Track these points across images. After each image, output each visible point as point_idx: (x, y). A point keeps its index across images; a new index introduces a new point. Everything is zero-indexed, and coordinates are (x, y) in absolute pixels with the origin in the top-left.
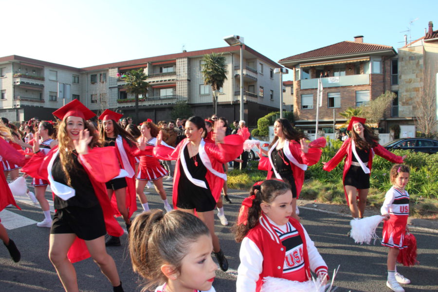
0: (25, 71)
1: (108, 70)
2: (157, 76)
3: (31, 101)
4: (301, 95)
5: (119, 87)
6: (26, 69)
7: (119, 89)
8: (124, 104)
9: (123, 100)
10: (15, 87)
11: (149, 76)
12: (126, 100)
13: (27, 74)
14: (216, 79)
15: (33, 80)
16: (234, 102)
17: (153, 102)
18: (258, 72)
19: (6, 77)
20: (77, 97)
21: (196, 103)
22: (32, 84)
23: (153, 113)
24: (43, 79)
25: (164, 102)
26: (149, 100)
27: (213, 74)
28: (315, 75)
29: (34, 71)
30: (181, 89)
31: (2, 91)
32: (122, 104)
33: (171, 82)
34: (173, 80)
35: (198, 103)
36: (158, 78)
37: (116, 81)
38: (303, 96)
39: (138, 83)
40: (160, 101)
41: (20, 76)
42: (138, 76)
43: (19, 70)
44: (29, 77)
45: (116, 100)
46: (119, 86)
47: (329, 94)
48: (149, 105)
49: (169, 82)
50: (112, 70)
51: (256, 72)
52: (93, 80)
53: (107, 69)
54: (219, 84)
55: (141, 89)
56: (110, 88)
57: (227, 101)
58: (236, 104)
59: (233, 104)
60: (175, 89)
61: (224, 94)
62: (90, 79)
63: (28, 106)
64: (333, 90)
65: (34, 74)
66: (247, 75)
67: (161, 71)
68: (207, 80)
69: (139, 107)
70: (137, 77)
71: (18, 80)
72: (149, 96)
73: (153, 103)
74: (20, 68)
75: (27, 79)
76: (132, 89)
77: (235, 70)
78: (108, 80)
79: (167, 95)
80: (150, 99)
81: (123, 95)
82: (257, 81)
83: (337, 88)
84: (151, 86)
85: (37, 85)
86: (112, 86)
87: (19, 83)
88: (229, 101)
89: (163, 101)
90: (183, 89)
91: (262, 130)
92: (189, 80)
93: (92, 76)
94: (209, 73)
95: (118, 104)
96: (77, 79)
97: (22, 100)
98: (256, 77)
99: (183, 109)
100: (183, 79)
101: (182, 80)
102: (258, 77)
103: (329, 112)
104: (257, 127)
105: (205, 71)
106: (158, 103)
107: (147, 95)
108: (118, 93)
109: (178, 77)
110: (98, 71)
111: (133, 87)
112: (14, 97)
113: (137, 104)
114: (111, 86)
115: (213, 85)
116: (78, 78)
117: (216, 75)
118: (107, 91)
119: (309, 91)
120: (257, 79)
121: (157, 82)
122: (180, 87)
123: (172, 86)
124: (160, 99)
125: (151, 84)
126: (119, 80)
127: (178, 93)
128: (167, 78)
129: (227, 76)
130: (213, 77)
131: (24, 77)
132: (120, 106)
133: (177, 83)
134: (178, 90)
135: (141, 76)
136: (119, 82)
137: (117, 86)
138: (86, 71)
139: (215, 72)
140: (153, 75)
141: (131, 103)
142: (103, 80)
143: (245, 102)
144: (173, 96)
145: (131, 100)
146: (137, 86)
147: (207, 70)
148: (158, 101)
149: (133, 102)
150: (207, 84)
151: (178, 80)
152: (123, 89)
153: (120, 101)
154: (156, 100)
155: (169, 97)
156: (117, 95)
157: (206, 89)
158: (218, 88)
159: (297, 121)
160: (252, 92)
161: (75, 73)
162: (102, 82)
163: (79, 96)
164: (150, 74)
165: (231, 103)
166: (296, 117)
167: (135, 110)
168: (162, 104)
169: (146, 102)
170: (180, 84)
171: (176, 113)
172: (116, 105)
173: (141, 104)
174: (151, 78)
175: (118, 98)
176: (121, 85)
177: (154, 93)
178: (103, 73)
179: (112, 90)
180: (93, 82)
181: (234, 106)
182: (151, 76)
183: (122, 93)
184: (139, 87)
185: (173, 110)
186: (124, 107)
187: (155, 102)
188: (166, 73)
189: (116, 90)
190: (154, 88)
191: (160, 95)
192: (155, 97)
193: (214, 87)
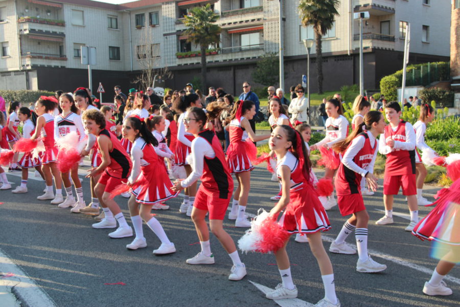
0: (36, 12)
1: (160, 7)
2: (235, 13)
3: (46, 58)
5: (179, 34)
6: (37, 9)
7: (178, 36)
8: (186, 59)
9: (184, 54)
10: (21, 37)
11: (224, 15)
12: (189, 53)
13: (38, 17)
14: (320, 18)
15: (48, 26)
16: (353, 50)
17: (230, 55)
19: (7, 22)
20: (116, 50)
21: (294, 55)
22: (48, 32)
23: (230, 73)
24: (62, 24)
25: (246, 56)
26: (224, 52)
27: (314, 9)
29: (49, 11)
30: (270, 34)
31: (2, 43)
32: (183, 60)
33: (256, 22)
34: (259, 20)
35: (297, 54)
36: (237, 17)
37: (173, 23)
39: (203, 28)
40: (240, 54)
41: (29, 21)
42: (203, 17)
43: (27, 11)
44: (42, 22)
45: (174, 54)
46: (178, 31)
48: (225, 61)
49: (252, 23)
50: (167, 6)
52: (139, 25)
53: (159, 4)
54: (325, 24)
55: (208, 37)
56: (165, 35)
57: (342, 50)
58: (355, 55)
59: (351, 55)
60: (263, 33)
61: (337, 39)
62: (134, 21)
63: (42, 67)
65: (49, 16)
66: (374, 5)
67: (242, 5)
68: (306, 19)
69: (208, 65)
71: (26, 27)
72: (224, 46)
73: (228, 57)
74: (27, 8)
75: (38, 25)
76: (196, 36)
78: (161, 22)
79: (251, 44)
80: (225, 50)
81: (184, 46)
82: (394, 13)
84: (226, 30)
85: (55, 33)
86: (170, 32)
87: (27, 32)
88: (345, 49)
89: (245, 53)
90: (274, 34)
92: (284, 20)
93: (137, 16)
94: (309, 8)
95: (177, 60)
96: (114, 21)
97: (33, 57)
98: (392, 7)
99: (271, 66)
100: (273, 17)
101: (272, 20)
102: (397, 6)
104: (380, 91)
105: (304, 4)
106: (237, 57)
107: (221, 45)
108: (178, 43)
109: (266, 14)
110: (147, 9)
111: (197, 33)
112: (21, 53)
113: (204, 60)
114: (166, 33)
115: (316, 27)
116: (116, 19)
117: (319, 10)
118: (161, 40)
120: (393, 10)
121: (235, 23)
122: (270, 30)
123: (259, 30)
124: (241, 50)
125: (227, 26)
126: (178, 23)
127: (266, 38)
128: (250, 17)
129: (338, 10)
130: (314, 14)
131: (34, 22)
132: (180, 63)
133: (264, 24)
134: (267, 35)
135: (209, 16)
136: (178, 26)
137: (175, 31)
138: (128, 9)
139: (318, 6)
140: (229, 12)
141: (197, 58)
142: (154, 22)
143: (370, 50)
144: (259, 44)
145: (195, 53)
146: (202, 32)
147: (306, 3)
148: (237, 54)
149: (200, 56)
150: (306, 25)
151: (266, 20)
152: (185, 37)
153: (181, 56)
154: (235, 52)
155: (253, 46)
156: (176, 46)
157: (309, 33)
158: (324, 31)
159: (455, 78)
160: (385, 33)
161: (112, 13)
162: (152, 25)
163: (118, 48)
164: (223, 12)
165: (349, 53)
166: (454, 71)
167: (202, 70)
168: (242, 59)
169: (220, 56)
170: (270, 26)
171: (261, 72)
172: (175, 62)
173: (211, 60)
174: (225, 17)
175: (178, 50)
176: (180, 31)
177: (231, 41)
178: (153, 11)
179: (168, 39)
180: (139, 26)
181: (353, 57)
182: (226, 15)
183: (183, 42)
184: (206, 34)
185: (256, 68)
186: (187, 64)
187: (232, 56)
188: (249, 9)
189: (173, 39)
190: (231, 34)
191: (240, 45)
192: (233, 47)
193: (318, 30)
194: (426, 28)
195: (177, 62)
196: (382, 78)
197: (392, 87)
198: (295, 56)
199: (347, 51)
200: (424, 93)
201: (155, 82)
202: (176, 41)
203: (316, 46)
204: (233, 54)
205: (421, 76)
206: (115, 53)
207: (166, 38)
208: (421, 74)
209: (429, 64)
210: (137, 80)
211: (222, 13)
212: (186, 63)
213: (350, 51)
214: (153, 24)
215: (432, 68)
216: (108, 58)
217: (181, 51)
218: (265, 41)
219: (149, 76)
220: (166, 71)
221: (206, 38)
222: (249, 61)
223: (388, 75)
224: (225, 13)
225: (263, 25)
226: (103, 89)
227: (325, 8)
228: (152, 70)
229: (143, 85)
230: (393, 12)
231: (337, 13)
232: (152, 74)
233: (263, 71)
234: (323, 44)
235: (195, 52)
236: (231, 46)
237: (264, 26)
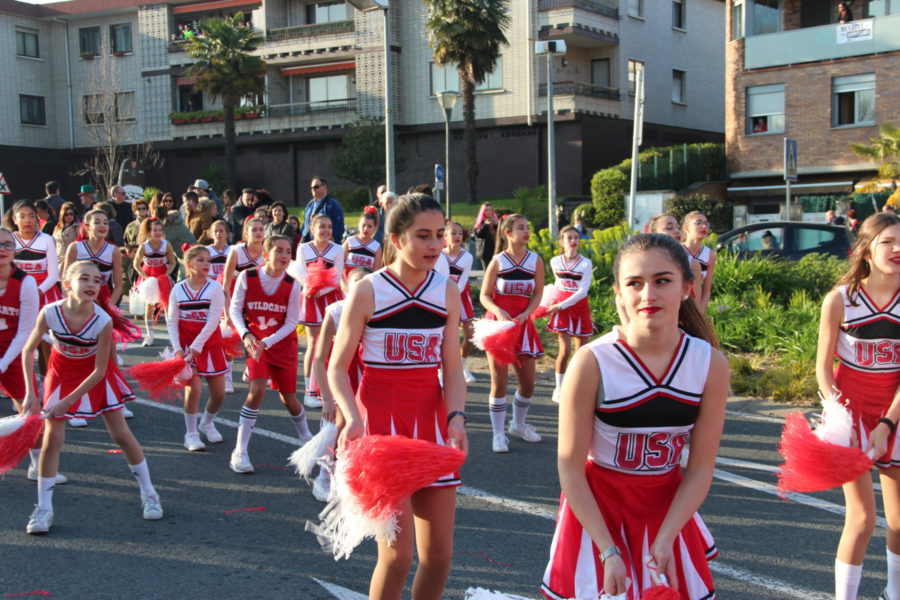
1: (135, 14)
2: (296, 34)
4: (747, 89)
5: (176, 72)
7: (174, 78)
8: (192, 127)
9: (187, 115)
11: (272, 37)
12: (198, 115)
14: (470, 48)
16: (538, 117)
17: (286, 120)
18: (621, 13)
20: (35, 104)
21: (419, 122)
23: (287, 158)
25: (319, 122)
26: (273, 114)
27: (459, 30)
28: (797, 17)
30: (370, 79)
32: (186, 128)
33: (340, 54)
34: (345, 48)
35: (424, 122)
36: (300, 41)
37: (164, 51)
38: (752, 91)
39: (229, 61)
40: (307, 118)
42: (229, 39)
45: (166, 114)
46: (174, 67)
47: (838, 82)
48: (275, 132)
49: (332, 55)
50: (150, 12)
51: (614, 15)
52: (89, 51)
53: (133, 8)
54: (481, 61)
55: (239, 82)
56: (145, 74)
57: (517, 114)
58: (540, 125)
59: (535, 125)
60: (355, 76)
61: (506, 92)
62: (76, 42)
64: (850, 67)
66: (578, 27)
67: (310, 16)
68: (443, 50)
69: (239, 140)
70: (226, 42)
72: (272, 101)
73: (284, 124)
76: (214, 80)
77: (540, 11)
78: (136, 47)
79: (330, 99)
80: (277, 110)
81: (188, 100)
82: (618, 43)
83: (863, 59)
84: (278, 68)
86: (152, 69)
88: (523, 114)
89: (316, 117)
90: (377, 78)
91: (604, 209)
92: (395, 50)
93: (82, 31)
94: (447, 28)
95: (173, 128)
96: (30, 42)
98: (613, 31)
99: (372, 144)
100: (374, 44)
101: (372, 50)
102: (623, 30)
103: (837, 140)
104: (590, 200)
105: (436, 22)
106: (300, 125)
107: (266, 100)
108: (173, 92)
109: (361, 38)
110: (105, 17)
111: (215, 73)
113: (230, 129)
114: (148, 69)
115: (462, 66)
116: (36, 37)
117: (469, 33)
118: (137, 84)
119: (772, 75)
120: (616, 37)
121: (296, 54)
122: (369, 70)
123: (344, 68)
124: (309, 111)
125: (279, 60)
126: (175, 48)
127: (361, 87)
128: (327, 42)
129: (507, 34)
130: (459, 39)
132: (179, 134)
133: (357, 57)
134: (363, 80)
135: (240, 37)
136: (173, 56)
137: (167, 67)
138: (65, 17)
139: (467, 25)
140: (283, 31)
141: (215, 125)
142: (122, 47)
143: (571, 117)
144: (348, 100)
145: (212, 115)
146: (226, 70)
147: (443, 18)
148: (300, 118)
149: (222, 121)
150: (444, 61)
151: (360, 49)
152: (190, 79)
153: (181, 119)
154: (296, 115)
155: (335, 103)
156: (170, 99)
157: (449, 78)
158: (479, 76)
159: (735, 176)
160: (600, 83)
161: (24, 22)
162: (118, 53)
163: (41, 100)
164: (271, 30)
165: (529, 122)
166: (732, 162)
167: (227, 150)
168: (312, 129)
169: (264, 121)
170: (369, 62)
171: (351, 157)
172: (169, 133)
173: (246, 130)
174: (276, 40)
175: (174, 107)
176: (178, 66)
177: (288, 91)
178: (118, 23)
179: (153, 83)
180: (87, 53)
181: (537, 130)
182: (276, 36)
183: (185, 91)
184: (234, 75)
185: (341, 148)
186: (193, 138)
187: (290, 122)
188: (326, 26)
189: (164, 83)
190: (288, 76)
191: (308, 98)
192: (292, 104)
193: (466, 74)
194: (679, 75)
195: (173, 133)
196: (595, 173)
197: (615, 190)
198: (422, 126)
199: (526, 117)
200: (675, 204)
201: (124, 173)
202: (169, 90)
203: (464, 107)
204: (293, 119)
205: (671, 171)
206: (34, 110)
207: (149, 81)
208: (671, 165)
209: (685, 147)
210: (85, 168)
211: (268, 33)
212: (190, 134)
213: (532, 117)
214: (119, 50)
215: (692, 154)
216: (17, 118)
217: (182, 109)
218: (360, 94)
219: (111, 160)
220: (148, 150)
221: (235, 83)
222: (326, 133)
223: (606, 168)
224: (274, 33)
225: (354, 59)
226: (6, 187)
227: (481, 29)
228: (118, 148)
229: (97, 181)
230: (614, 41)
231: (504, 40)
232: (117, 156)
233: (354, 155)
234: (478, 103)
235: (210, 112)
236: (288, 102)
237: (356, 62)
